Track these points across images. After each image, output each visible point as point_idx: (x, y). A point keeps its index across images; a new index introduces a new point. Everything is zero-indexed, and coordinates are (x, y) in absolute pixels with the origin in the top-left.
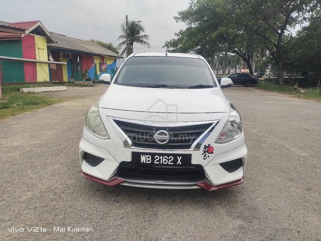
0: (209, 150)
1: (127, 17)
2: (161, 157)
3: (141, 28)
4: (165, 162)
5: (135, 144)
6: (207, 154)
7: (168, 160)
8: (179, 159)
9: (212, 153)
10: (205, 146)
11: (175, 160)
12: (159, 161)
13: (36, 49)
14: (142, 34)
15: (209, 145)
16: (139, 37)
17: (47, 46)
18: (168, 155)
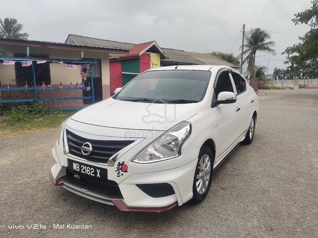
0: (122, 168)
1: (244, 27)
2: (85, 167)
3: (266, 35)
4: (89, 172)
5: (71, 152)
6: (121, 172)
7: (91, 171)
8: (98, 172)
9: (126, 171)
10: (119, 163)
11: (95, 173)
12: (84, 170)
13: (151, 64)
14: (267, 40)
15: (123, 162)
16: (264, 44)
17: (161, 61)
18: (91, 166)
